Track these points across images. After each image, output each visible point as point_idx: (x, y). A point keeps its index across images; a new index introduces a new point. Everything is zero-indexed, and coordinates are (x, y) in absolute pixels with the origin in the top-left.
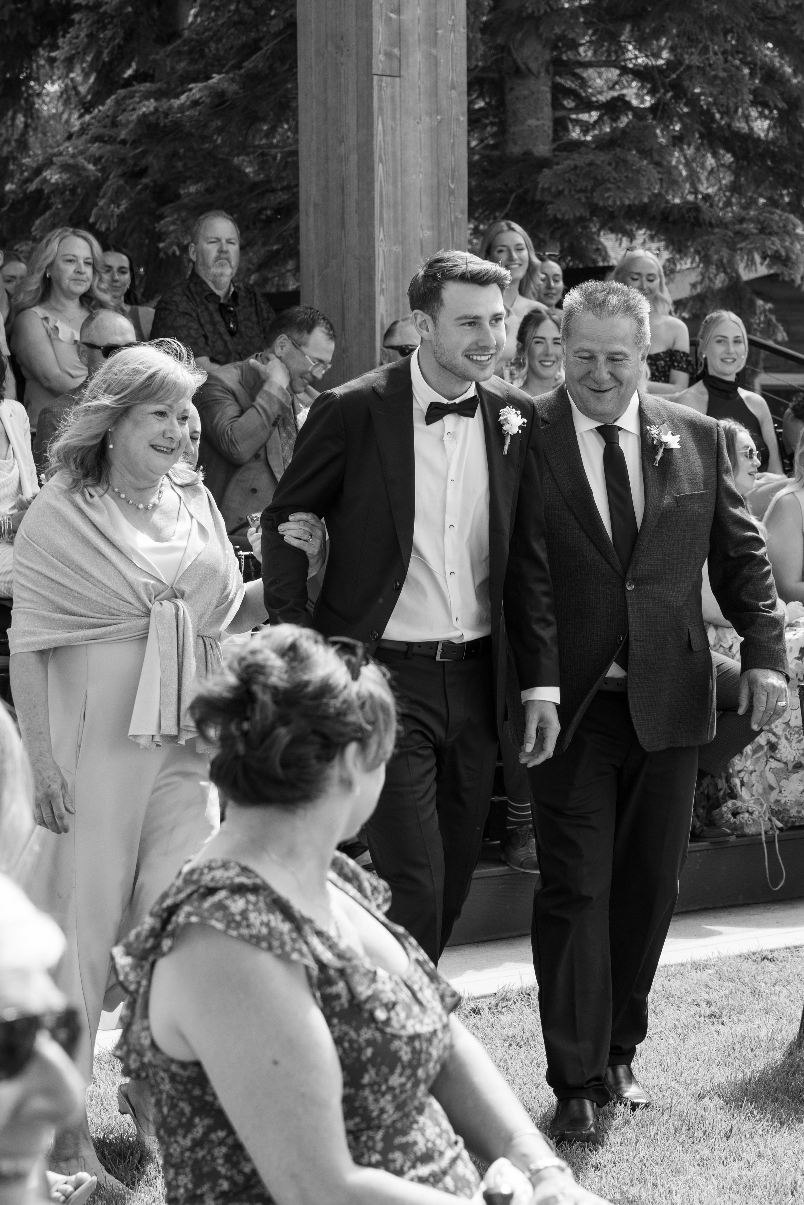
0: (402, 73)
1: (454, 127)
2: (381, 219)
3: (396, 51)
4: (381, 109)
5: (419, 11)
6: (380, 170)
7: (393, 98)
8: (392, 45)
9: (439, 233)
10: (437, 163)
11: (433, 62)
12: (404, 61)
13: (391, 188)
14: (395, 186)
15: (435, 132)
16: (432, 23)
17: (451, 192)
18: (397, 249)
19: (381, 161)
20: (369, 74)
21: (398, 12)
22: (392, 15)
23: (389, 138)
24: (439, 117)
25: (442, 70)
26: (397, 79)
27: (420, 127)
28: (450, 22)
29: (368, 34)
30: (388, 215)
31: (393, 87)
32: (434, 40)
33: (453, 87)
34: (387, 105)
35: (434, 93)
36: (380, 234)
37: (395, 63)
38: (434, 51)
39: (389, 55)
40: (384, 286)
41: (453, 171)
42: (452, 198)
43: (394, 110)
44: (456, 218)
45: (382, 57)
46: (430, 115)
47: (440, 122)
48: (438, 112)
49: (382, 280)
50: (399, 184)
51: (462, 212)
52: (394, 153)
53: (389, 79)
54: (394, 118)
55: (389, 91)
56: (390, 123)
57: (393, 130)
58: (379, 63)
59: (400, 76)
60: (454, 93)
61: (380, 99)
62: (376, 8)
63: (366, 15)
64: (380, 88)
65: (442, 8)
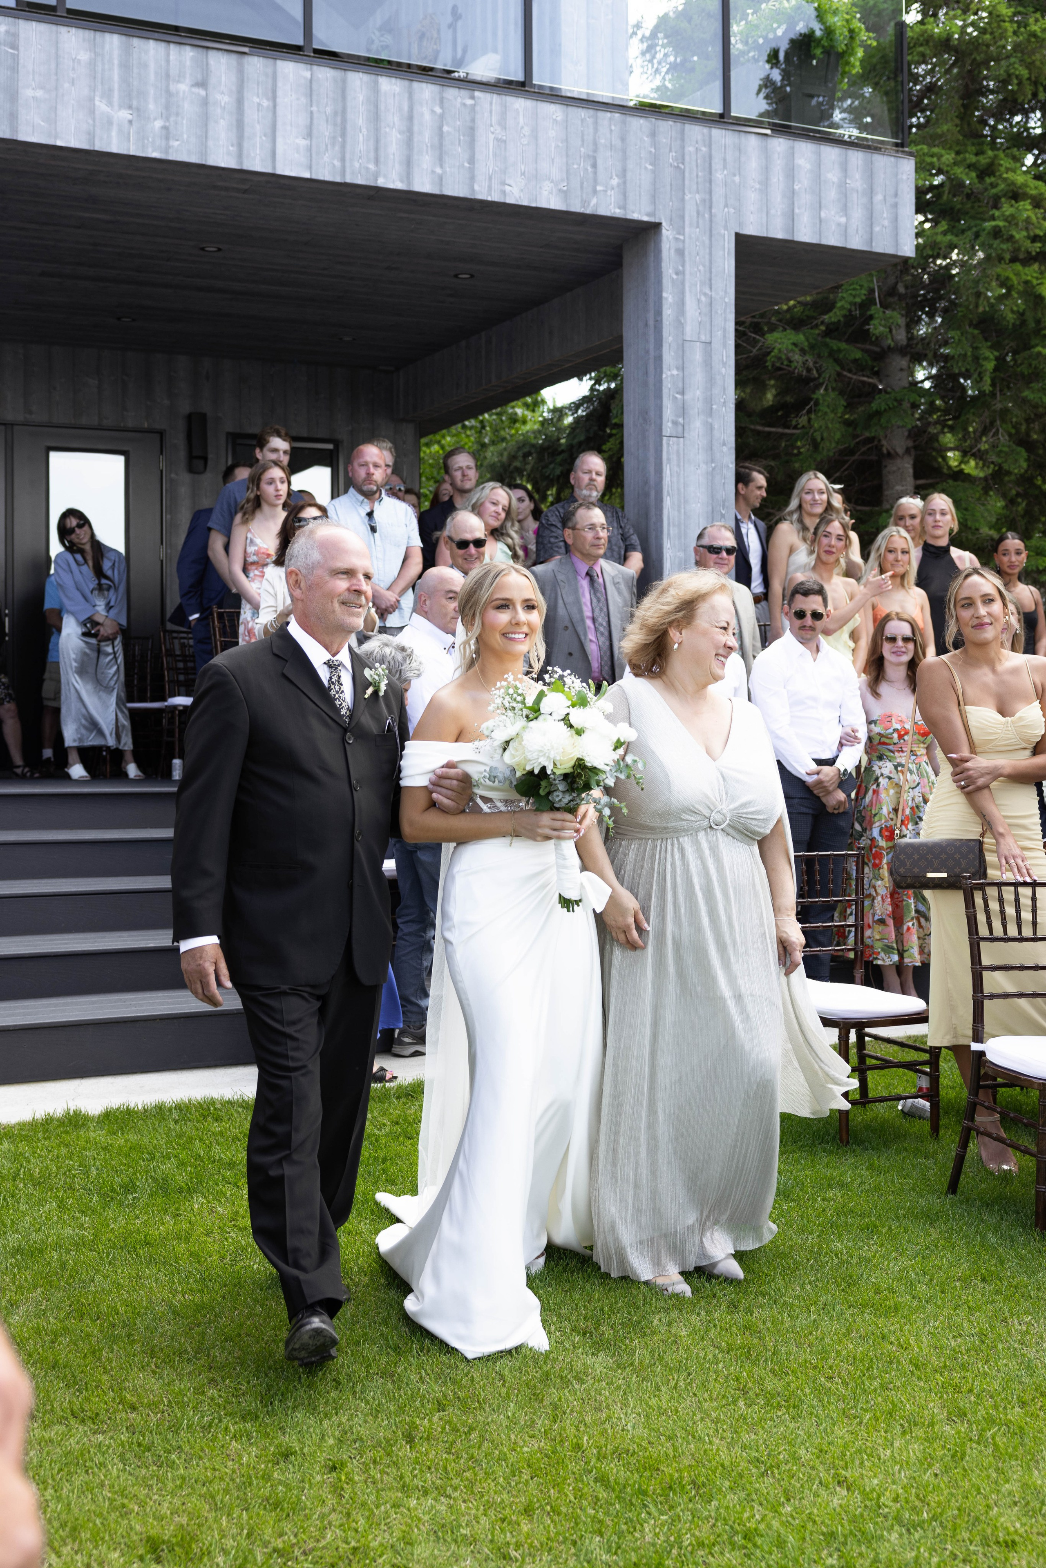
0: (686, 435)
1: (725, 471)
2: (669, 534)
3: (681, 420)
4: (669, 459)
5: (698, 393)
6: (667, 502)
7: (678, 452)
8: (677, 416)
10: (713, 497)
11: (710, 428)
12: (686, 427)
13: (676, 513)
14: (679, 511)
15: (711, 475)
16: (709, 401)
18: (681, 554)
19: (668, 494)
20: (660, 436)
21: (683, 393)
22: (678, 396)
23: (675, 479)
24: (713, 465)
25: (716, 433)
26: (681, 440)
27: (699, 471)
28: (722, 400)
29: (659, 408)
30: (674, 531)
31: (678, 444)
32: (710, 412)
33: (724, 444)
34: (674, 457)
35: (710, 448)
36: (667, 544)
37: (680, 428)
38: (710, 420)
39: (675, 423)
41: (724, 501)
43: (679, 460)
45: (670, 424)
46: (707, 463)
47: (714, 469)
48: (712, 461)
50: (682, 511)
52: (679, 490)
53: (675, 439)
54: (679, 466)
55: (675, 447)
56: (675, 469)
57: (678, 474)
58: (668, 428)
59: (683, 437)
60: (725, 449)
61: (668, 452)
62: (665, 391)
63: (659, 396)
64: (668, 444)
65: (716, 391)
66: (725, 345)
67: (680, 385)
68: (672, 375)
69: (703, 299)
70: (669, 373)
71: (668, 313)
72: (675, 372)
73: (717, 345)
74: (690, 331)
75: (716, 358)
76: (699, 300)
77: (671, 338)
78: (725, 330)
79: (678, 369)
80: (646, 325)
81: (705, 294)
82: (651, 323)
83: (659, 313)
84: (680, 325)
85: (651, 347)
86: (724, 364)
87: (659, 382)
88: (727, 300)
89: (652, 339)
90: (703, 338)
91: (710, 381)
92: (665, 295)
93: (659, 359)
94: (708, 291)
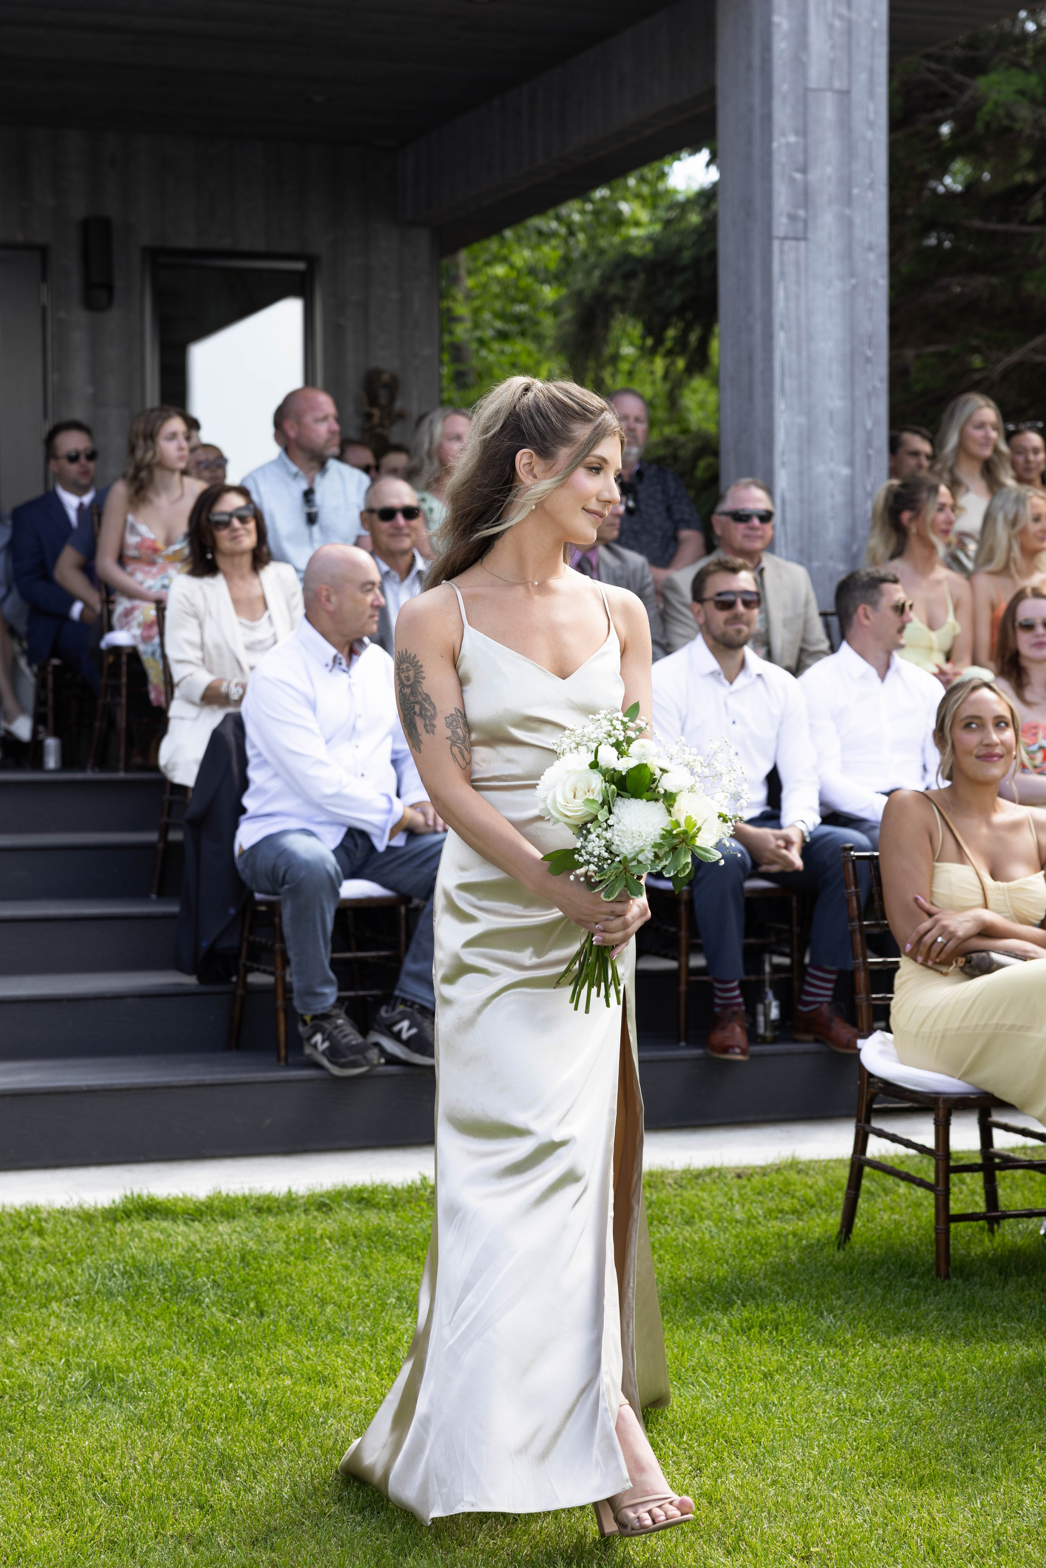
0: (810, 235)
1: (872, 291)
2: (783, 388)
3: (801, 213)
4: (783, 275)
5: (829, 170)
6: (781, 339)
7: (796, 261)
8: (796, 207)
9: (853, 402)
10: (852, 330)
11: (848, 225)
12: (811, 223)
13: (794, 356)
14: (799, 354)
15: (850, 297)
16: (846, 182)
17: (868, 360)
18: (802, 420)
19: (782, 327)
20: (769, 237)
21: (804, 170)
22: (798, 176)
23: (792, 304)
24: (853, 281)
25: (858, 232)
26: (802, 244)
27: (830, 292)
28: (867, 181)
29: (768, 194)
30: (790, 384)
31: (797, 250)
32: (848, 200)
33: (871, 249)
34: (791, 270)
35: (848, 254)
36: (780, 405)
37: (800, 226)
38: (847, 211)
39: (792, 218)
40: (786, 458)
41: (870, 338)
42: (869, 367)
43: (798, 274)
44: (874, 387)
45: (784, 220)
46: (843, 279)
47: (854, 287)
48: (852, 274)
49: (783, 453)
50: (804, 353)
51: (881, 380)
52: (798, 320)
53: (792, 243)
54: (798, 283)
55: (793, 255)
56: (793, 288)
57: (798, 296)
58: (781, 225)
59: (805, 239)
60: (872, 256)
61: (782, 264)
62: (777, 169)
63: (767, 176)
64: (782, 252)
65: (858, 166)
66: (871, 94)
67: (800, 157)
68: (788, 145)
69: (837, 23)
70: (783, 141)
71: (781, 46)
72: (792, 139)
73: (859, 94)
74: (816, 74)
75: (858, 116)
76: (830, 27)
77: (785, 87)
78: (871, 72)
79: (797, 133)
80: (749, 67)
81: (841, 17)
82: (757, 62)
83: (767, 48)
84: (800, 65)
85: (757, 100)
86: (871, 125)
87: (768, 154)
88: (875, 24)
89: (757, 88)
90: (837, 84)
91: (849, 150)
92: (776, 19)
93: (767, 118)
94: (844, 11)
